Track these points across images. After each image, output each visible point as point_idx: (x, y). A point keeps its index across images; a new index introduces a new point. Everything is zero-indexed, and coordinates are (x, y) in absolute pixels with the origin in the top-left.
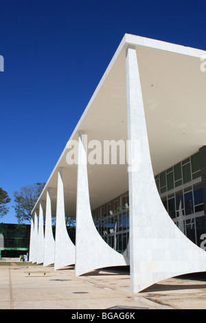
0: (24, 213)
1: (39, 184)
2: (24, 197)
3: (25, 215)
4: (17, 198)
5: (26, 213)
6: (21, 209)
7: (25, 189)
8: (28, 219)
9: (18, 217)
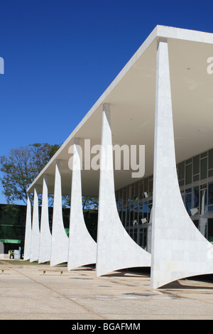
0: (15, 189)
1: (36, 145)
2: (16, 165)
3: (16, 192)
4: (5, 166)
5: (19, 189)
6: (11, 183)
7: (17, 152)
8: (21, 198)
9: (7, 194)
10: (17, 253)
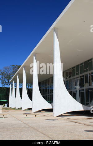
0: (5, 81)
1: (13, 65)
2: (5, 72)
3: (6, 82)
4: (2, 73)
5: (7, 81)
6: (4, 79)
7: (6, 68)
8: (7, 85)
9: (2, 83)
10: (6, 105)
